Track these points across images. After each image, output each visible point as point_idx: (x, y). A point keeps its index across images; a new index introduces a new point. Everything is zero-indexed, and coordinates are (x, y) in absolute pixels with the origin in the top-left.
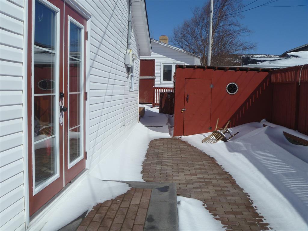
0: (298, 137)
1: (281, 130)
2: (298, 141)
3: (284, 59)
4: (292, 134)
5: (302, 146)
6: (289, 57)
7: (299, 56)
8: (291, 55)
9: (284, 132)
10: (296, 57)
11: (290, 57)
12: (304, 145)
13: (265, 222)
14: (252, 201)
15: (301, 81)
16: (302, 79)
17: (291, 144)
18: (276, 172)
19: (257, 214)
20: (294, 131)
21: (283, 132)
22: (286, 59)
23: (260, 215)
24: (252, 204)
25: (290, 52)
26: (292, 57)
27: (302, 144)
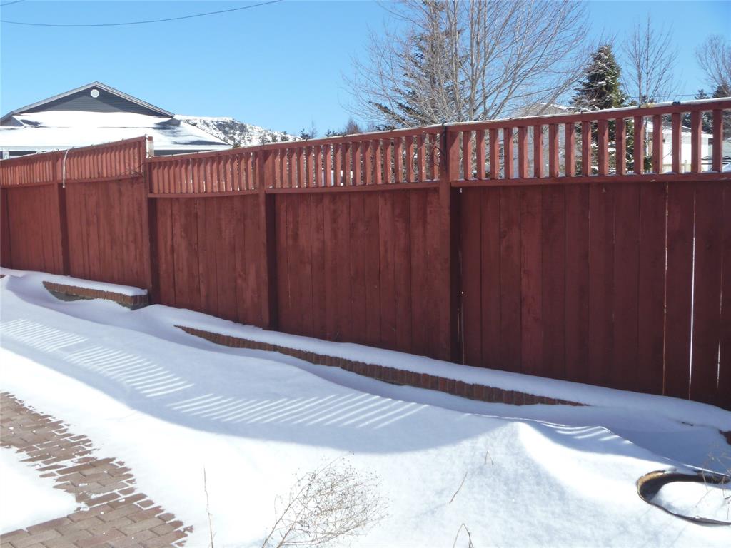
0: (75, 287)
1: (38, 279)
2: (74, 294)
3: (8, 129)
4: (62, 284)
5: (85, 301)
6: (18, 124)
7: (41, 123)
8: (23, 121)
9: (44, 283)
10: (35, 124)
11: (21, 125)
12: (88, 299)
13: (53, 421)
14: (20, 401)
15: (66, 180)
16: (68, 177)
17: (63, 301)
18: (51, 349)
19: (37, 414)
20: (64, 277)
21: (42, 284)
22: (12, 129)
23: (42, 415)
24: (22, 405)
25: (19, 114)
26: (26, 125)
27: (83, 298)
